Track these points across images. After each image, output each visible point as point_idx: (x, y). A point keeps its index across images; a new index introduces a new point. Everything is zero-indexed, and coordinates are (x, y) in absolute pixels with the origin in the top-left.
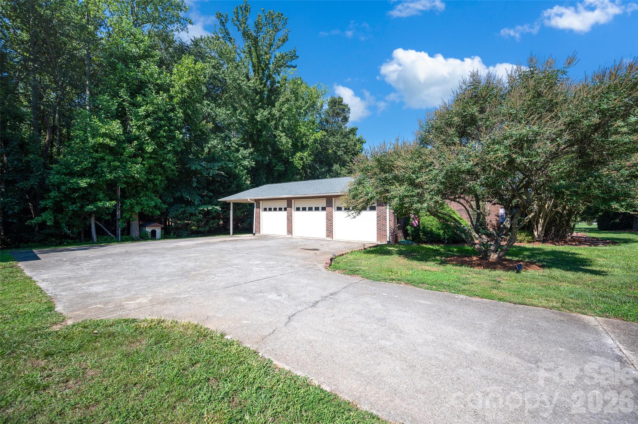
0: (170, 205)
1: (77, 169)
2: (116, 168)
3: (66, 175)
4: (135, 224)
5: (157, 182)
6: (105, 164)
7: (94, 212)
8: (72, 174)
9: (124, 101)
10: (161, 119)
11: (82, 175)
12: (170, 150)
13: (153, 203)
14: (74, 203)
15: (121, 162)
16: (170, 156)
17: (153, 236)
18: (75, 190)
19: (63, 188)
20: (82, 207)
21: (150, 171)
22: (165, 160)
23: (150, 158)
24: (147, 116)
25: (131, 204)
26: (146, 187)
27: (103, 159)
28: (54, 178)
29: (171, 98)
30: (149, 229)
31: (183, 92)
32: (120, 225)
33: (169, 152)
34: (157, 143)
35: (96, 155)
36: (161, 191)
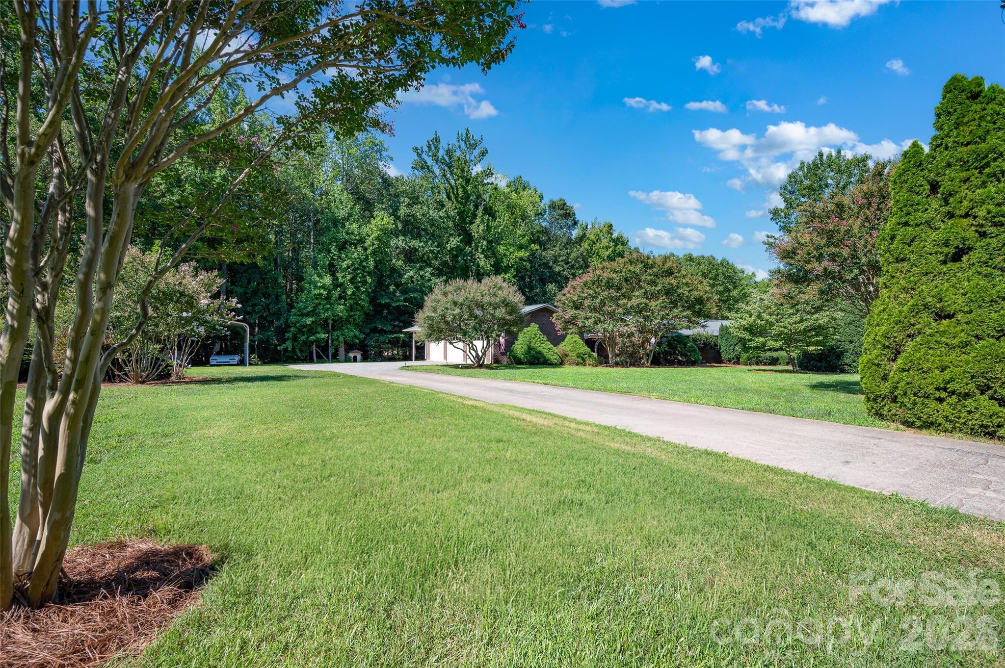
0: (367, 335)
1: (305, 311)
2: (327, 310)
3: (299, 316)
4: (342, 351)
5: (356, 317)
6: (321, 307)
7: (315, 341)
8: (302, 315)
9: (334, 255)
10: (357, 269)
11: (308, 315)
12: (364, 292)
13: (352, 334)
14: (304, 335)
15: (331, 304)
16: (363, 296)
17: (355, 360)
18: (304, 326)
19: (298, 325)
20: (308, 337)
21: (351, 309)
22: (361, 299)
23: (351, 298)
24: (348, 267)
25: (337, 336)
26: (349, 321)
27: (320, 304)
28: (293, 319)
29: (365, 249)
30: (351, 355)
31: (373, 244)
32: (331, 351)
33: (363, 292)
34: (355, 287)
35: (316, 301)
36: (361, 324)
